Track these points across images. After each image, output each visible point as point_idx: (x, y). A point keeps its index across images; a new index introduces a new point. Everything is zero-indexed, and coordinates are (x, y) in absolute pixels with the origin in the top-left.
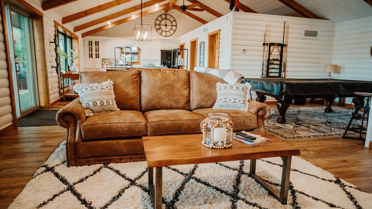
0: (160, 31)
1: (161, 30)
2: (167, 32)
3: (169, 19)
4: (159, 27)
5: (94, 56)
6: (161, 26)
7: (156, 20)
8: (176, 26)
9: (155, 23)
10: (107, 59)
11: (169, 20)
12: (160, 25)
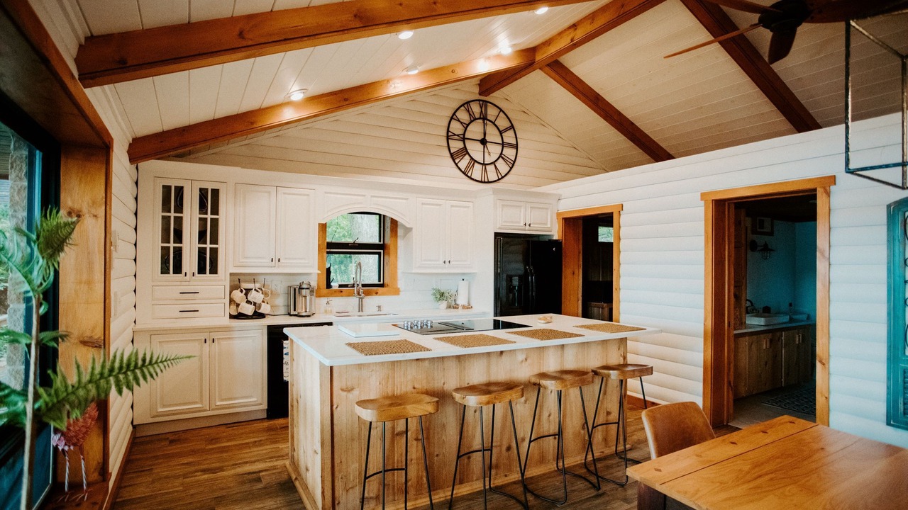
0: (464, 163)
1: (467, 157)
2: (487, 167)
3: (493, 119)
4: (460, 145)
5: (190, 261)
6: (469, 145)
7: (452, 118)
8: (516, 146)
9: (448, 131)
10: (253, 277)
11: (494, 123)
12: (464, 139)
